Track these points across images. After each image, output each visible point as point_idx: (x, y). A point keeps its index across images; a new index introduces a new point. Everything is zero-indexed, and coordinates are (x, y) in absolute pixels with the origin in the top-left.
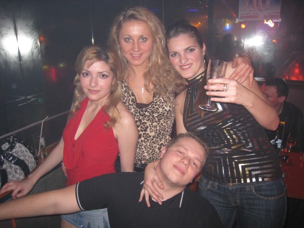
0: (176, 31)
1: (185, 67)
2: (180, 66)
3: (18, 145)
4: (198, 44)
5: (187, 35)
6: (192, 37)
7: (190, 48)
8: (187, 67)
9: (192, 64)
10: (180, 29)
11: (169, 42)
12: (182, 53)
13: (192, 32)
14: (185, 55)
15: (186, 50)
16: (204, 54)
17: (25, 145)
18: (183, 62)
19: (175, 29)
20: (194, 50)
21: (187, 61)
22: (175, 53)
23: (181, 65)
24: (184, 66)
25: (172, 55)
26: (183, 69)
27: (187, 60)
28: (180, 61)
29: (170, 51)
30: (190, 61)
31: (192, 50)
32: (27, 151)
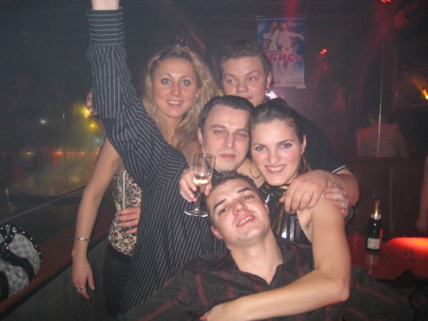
0: (268, 113)
1: (273, 169)
2: (266, 166)
3: (17, 237)
4: (296, 137)
5: (283, 122)
6: (291, 126)
7: (286, 143)
8: (277, 169)
9: (286, 165)
10: (275, 112)
11: (254, 128)
12: (273, 149)
13: (291, 119)
14: (276, 152)
15: (280, 144)
16: (303, 151)
17: (28, 236)
18: (273, 161)
19: (267, 111)
20: (290, 145)
21: (279, 161)
22: (262, 147)
23: (269, 164)
24: (273, 166)
25: (256, 149)
26: (271, 172)
27: (279, 158)
28: (269, 159)
29: (255, 141)
30: (283, 162)
31: (288, 146)
32: (30, 245)
